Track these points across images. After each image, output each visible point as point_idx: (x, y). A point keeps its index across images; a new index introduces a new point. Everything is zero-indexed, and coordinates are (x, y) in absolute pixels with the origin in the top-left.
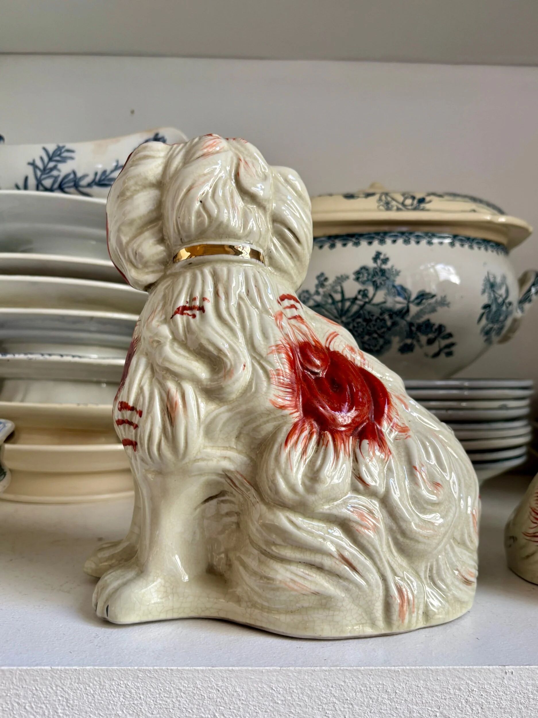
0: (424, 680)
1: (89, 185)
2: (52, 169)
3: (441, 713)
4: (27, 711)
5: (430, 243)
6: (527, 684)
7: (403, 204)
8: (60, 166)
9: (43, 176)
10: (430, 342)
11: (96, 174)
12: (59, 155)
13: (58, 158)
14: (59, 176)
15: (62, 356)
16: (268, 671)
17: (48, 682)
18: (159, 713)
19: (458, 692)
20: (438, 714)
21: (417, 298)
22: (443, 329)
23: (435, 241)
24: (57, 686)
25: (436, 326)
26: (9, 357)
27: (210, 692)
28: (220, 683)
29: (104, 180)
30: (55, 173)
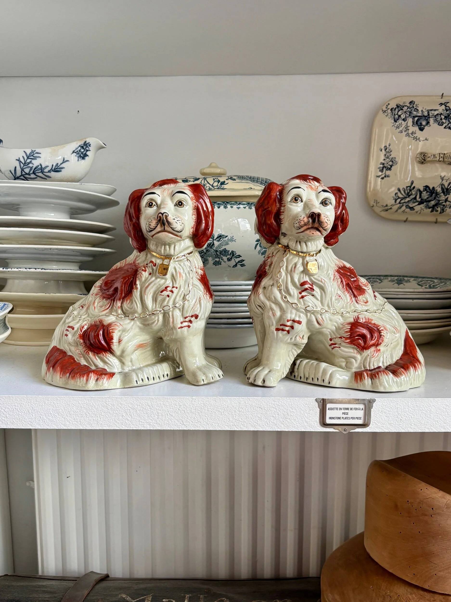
0: (163, 402)
1: (49, 171)
2: (29, 163)
3: (170, 414)
4: (19, 412)
5: (225, 207)
6: (201, 403)
7: (212, 186)
8: (33, 161)
9: (25, 167)
10: (229, 260)
11: (53, 165)
12: (32, 156)
13: (32, 157)
14: (33, 166)
15: (36, 269)
16: (105, 397)
17: (25, 401)
18: (66, 413)
19: (175, 406)
20: (168, 414)
21: (217, 238)
22: (235, 253)
23: (229, 206)
24: (29, 402)
25: (230, 252)
26: (9, 270)
27: (84, 405)
28: (88, 402)
29: (57, 169)
30: (31, 165)
